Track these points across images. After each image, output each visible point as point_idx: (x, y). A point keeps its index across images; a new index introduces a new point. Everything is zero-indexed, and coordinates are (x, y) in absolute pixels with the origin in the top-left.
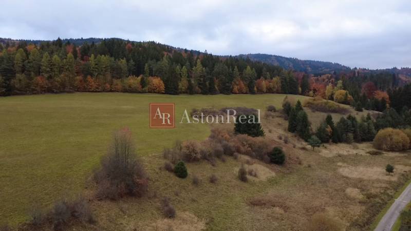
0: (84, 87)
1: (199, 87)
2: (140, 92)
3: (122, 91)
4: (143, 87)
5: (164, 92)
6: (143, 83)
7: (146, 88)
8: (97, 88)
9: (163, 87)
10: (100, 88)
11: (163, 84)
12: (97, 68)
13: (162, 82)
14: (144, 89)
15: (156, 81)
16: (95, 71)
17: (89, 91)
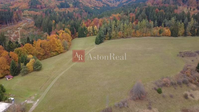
0: (135, 35)
1: (190, 32)
2: (158, 36)
3: (150, 36)
4: (160, 34)
5: (170, 36)
6: (160, 32)
7: (161, 35)
8: (140, 35)
9: (170, 34)
10: (141, 35)
11: (170, 32)
12: (140, 27)
13: (170, 31)
14: (160, 35)
15: (167, 31)
16: (140, 28)
17: (137, 37)
